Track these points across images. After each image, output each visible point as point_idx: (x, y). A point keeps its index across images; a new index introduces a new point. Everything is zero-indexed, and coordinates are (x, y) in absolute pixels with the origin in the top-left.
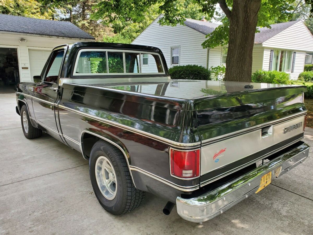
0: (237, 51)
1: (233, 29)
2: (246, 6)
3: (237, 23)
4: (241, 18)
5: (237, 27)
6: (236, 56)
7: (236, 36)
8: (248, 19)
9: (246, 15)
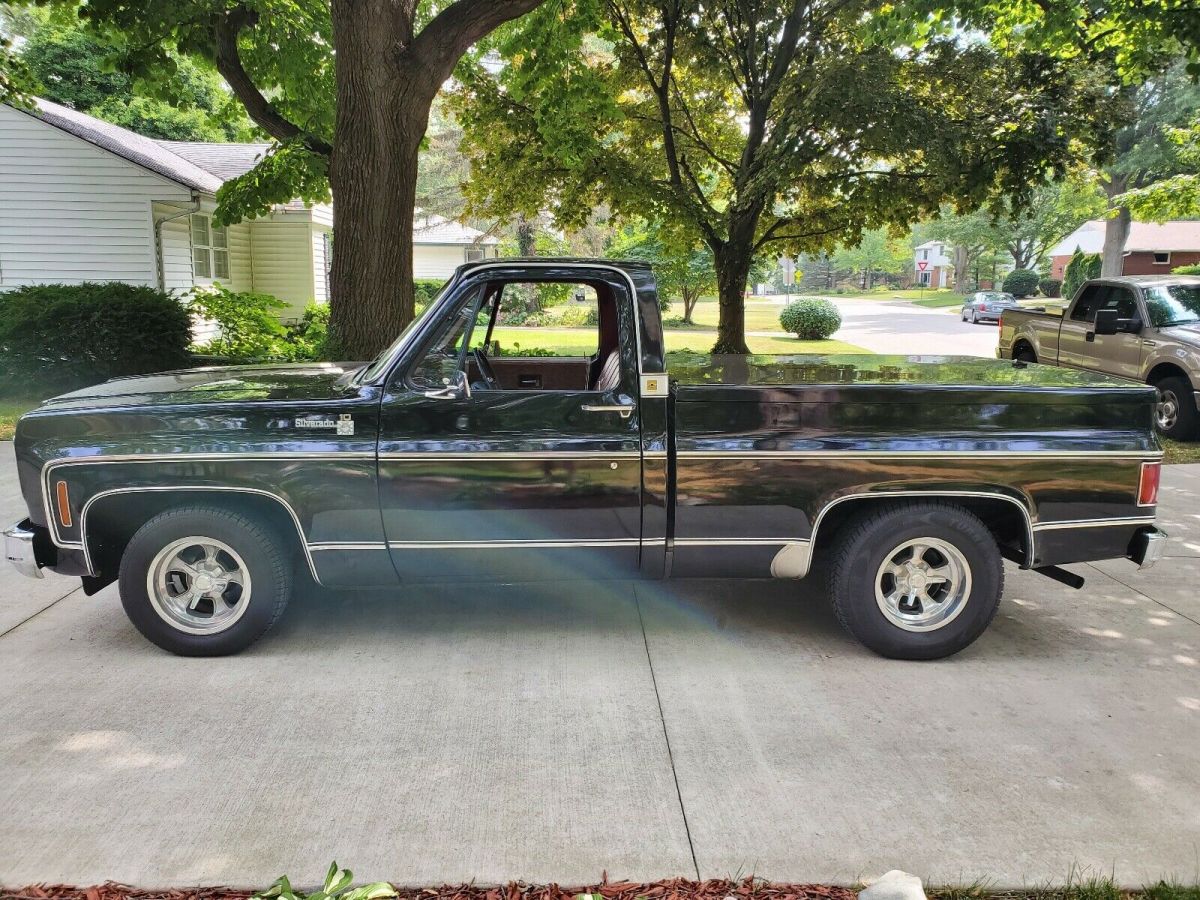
0: (376, 247)
1: (355, 171)
2: (394, 106)
3: (371, 156)
4: (382, 140)
5: (373, 169)
6: (374, 262)
7: (370, 198)
8: (402, 148)
9: (395, 134)
